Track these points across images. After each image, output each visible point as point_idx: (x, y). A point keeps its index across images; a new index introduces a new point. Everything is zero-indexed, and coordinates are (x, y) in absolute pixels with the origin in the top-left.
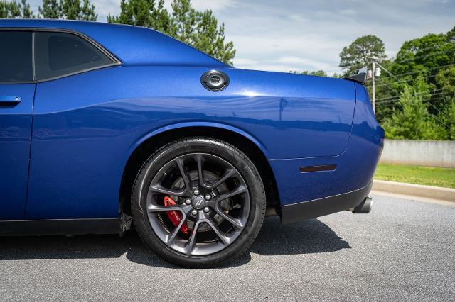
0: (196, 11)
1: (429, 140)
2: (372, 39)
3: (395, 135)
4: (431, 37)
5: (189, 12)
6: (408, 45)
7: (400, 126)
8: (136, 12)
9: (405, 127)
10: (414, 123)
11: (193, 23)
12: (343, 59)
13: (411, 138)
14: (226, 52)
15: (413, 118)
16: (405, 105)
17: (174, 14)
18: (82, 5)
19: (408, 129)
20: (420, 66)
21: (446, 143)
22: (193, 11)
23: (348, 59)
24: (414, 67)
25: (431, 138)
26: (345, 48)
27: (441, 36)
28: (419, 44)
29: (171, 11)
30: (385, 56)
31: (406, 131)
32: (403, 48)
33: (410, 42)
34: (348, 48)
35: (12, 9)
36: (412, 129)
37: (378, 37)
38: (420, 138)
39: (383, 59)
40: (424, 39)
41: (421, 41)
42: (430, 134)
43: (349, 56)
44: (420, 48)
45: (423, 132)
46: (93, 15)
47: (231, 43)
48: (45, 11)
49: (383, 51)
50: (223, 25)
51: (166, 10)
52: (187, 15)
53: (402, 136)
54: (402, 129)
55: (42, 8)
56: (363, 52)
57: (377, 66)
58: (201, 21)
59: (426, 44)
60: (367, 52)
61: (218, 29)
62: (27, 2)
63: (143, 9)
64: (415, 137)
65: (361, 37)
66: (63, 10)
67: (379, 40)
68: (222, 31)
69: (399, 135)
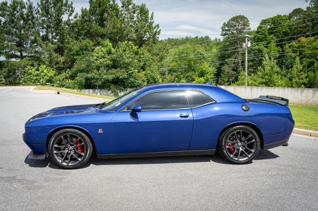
0: (136, 5)
1: (280, 88)
2: (242, 18)
3: (260, 83)
4: (279, 17)
5: (132, 5)
6: (264, 22)
7: (263, 78)
8: (100, 7)
9: (265, 79)
10: (271, 76)
11: (134, 13)
12: (223, 30)
13: (269, 86)
14: (154, 30)
15: (270, 73)
16: (266, 66)
17: (122, 7)
18: (64, 2)
19: (268, 80)
20: (272, 36)
21: (290, 89)
22: (134, 5)
23: (226, 30)
24: (268, 36)
25: (281, 86)
26: (225, 23)
27: (285, 16)
28: (271, 21)
29: (120, 5)
30: (250, 29)
31: (266, 82)
32: (261, 24)
33: (266, 20)
34: (227, 23)
35: (21, 4)
36: (269, 80)
37: (245, 16)
38: (275, 85)
39: (248, 30)
40: (274, 18)
41: (272, 19)
42: (280, 83)
43: (227, 28)
44: (272, 24)
45: (276, 82)
46: (72, 8)
47: (158, 25)
48: (41, 5)
49: (249, 26)
50: (153, 13)
51: (117, 4)
52: (130, 7)
53: (264, 85)
54: (264, 80)
55: (40, 3)
56: (236, 26)
57: (248, 40)
58: (139, 11)
59: (276, 21)
60: (239, 26)
61: (150, 16)
62: (31, 1)
63: (104, 5)
64: (271, 85)
65: (235, 16)
66: (52, 5)
67: (246, 18)
68: (152, 17)
69: (262, 84)
